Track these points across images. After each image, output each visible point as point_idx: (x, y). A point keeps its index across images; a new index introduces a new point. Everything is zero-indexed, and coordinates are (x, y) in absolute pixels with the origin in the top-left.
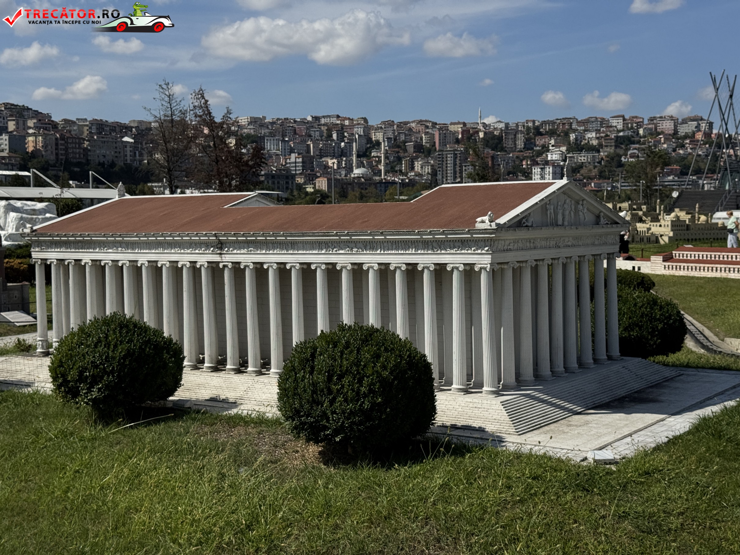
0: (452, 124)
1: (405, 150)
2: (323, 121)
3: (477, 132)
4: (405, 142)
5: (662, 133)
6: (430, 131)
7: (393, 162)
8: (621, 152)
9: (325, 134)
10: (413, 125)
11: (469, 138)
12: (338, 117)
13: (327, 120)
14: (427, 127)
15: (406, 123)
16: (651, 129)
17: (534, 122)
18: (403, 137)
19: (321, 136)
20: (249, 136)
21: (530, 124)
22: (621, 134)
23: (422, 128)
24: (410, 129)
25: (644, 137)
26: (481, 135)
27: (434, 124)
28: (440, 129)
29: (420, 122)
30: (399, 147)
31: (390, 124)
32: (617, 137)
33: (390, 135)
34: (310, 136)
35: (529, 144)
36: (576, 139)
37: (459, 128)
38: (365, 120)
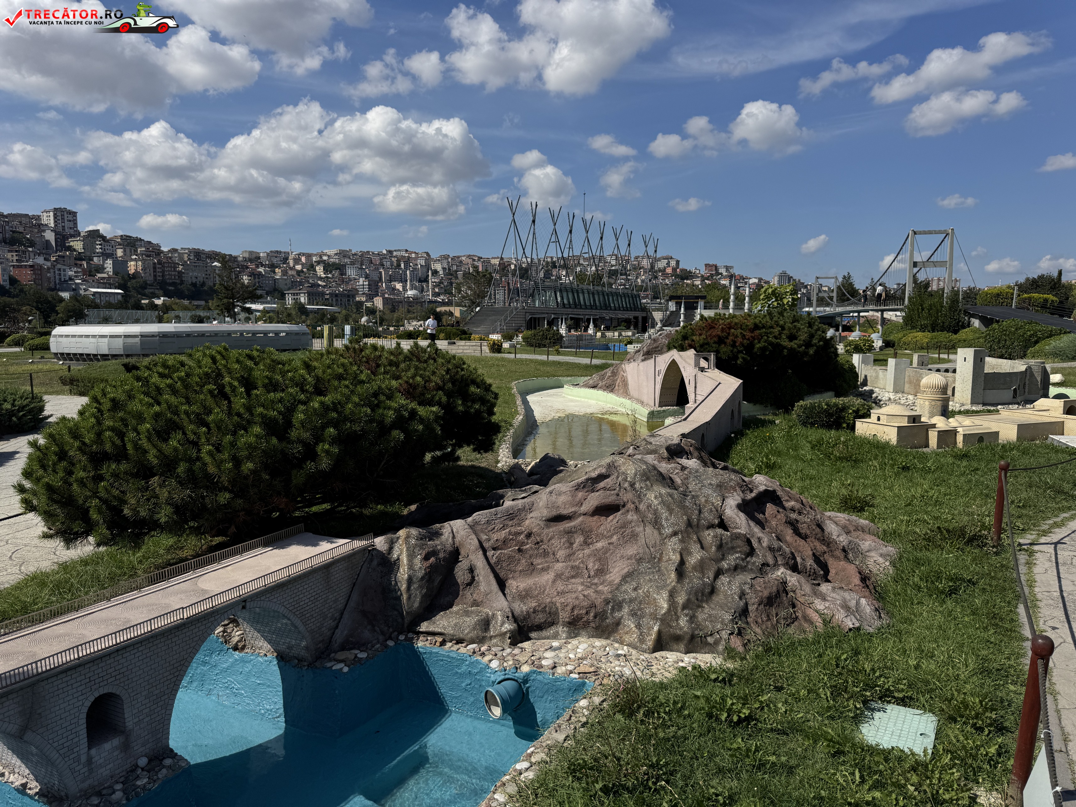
0: (493, 258)
1: (457, 278)
2: (395, 253)
3: (510, 265)
4: (456, 271)
5: (643, 268)
6: (476, 263)
7: (447, 286)
8: (612, 281)
9: (395, 264)
10: (464, 258)
11: (503, 269)
12: (407, 251)
13: (398, 254)
14: (474, 260)
15: (458, 257)
16: (635, 265)
17: (552, 258)
18: (455, 268)
19: (392, 265)
20: (334, 264)
21: (549, 260)
22: (613, 268)
23: (470, 261)
24: (461, 262)
25: (630, 270)
26: (513, 267)
27: (480, 258)
28: (483, 262)
29: (469, 257)
30: (451, 275)
31: (446, 257)
32: (610, 270)
33: (445, 265)
34: (383, 265)
35: (548, 275)
36: (581, 271)
37: (496, 262)
38: (428, 254)
